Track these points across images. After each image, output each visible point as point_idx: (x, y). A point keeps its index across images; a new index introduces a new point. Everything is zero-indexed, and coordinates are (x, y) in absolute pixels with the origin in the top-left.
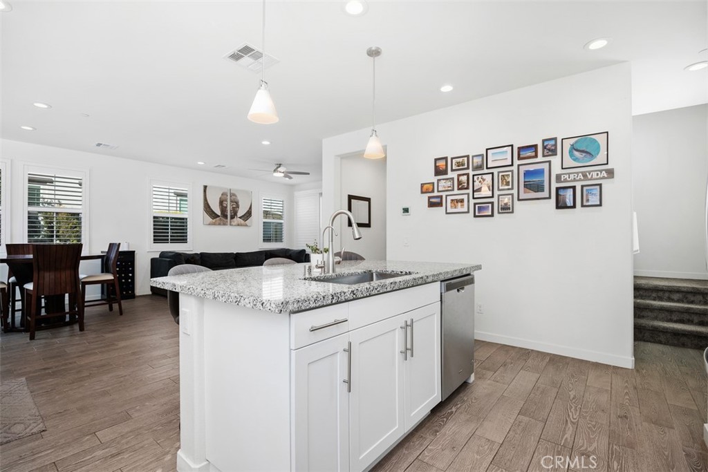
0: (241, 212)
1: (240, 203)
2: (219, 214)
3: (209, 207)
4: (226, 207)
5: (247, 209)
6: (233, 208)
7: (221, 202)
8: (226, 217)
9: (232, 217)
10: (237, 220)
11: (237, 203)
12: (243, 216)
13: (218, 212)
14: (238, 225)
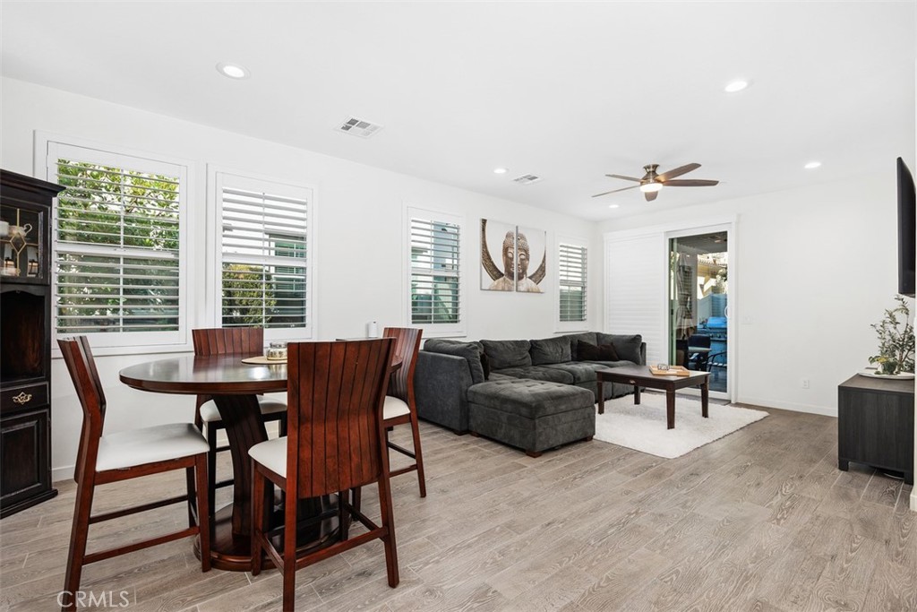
0: (532, 268)
1: (530, 253)
2: (503, 271)
3: (489, 258)
4: (512, 259)
5: (540, 263)
6: (522, 260)
7: (506, 250)
8: (511, 275)
9: (520, 278)
10: (526, 283)
11: (526, 251)
12: (534, 274)
13: (502, 268)
14: (528, 291)
